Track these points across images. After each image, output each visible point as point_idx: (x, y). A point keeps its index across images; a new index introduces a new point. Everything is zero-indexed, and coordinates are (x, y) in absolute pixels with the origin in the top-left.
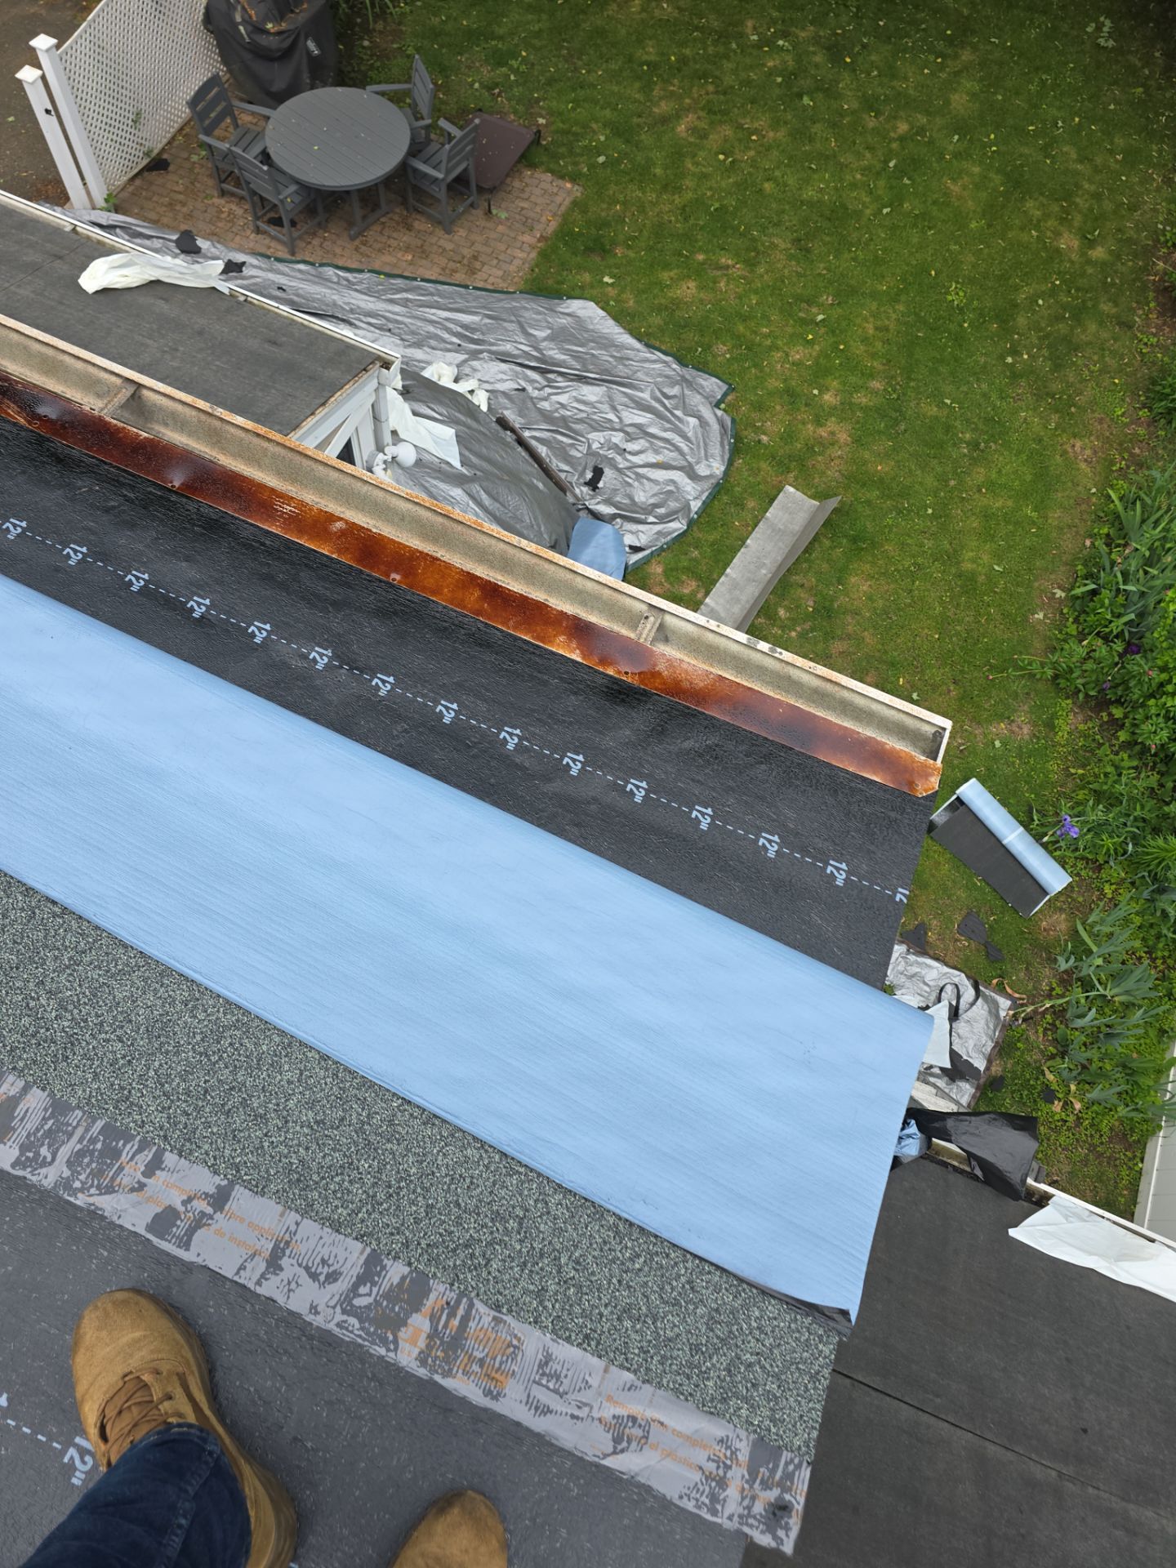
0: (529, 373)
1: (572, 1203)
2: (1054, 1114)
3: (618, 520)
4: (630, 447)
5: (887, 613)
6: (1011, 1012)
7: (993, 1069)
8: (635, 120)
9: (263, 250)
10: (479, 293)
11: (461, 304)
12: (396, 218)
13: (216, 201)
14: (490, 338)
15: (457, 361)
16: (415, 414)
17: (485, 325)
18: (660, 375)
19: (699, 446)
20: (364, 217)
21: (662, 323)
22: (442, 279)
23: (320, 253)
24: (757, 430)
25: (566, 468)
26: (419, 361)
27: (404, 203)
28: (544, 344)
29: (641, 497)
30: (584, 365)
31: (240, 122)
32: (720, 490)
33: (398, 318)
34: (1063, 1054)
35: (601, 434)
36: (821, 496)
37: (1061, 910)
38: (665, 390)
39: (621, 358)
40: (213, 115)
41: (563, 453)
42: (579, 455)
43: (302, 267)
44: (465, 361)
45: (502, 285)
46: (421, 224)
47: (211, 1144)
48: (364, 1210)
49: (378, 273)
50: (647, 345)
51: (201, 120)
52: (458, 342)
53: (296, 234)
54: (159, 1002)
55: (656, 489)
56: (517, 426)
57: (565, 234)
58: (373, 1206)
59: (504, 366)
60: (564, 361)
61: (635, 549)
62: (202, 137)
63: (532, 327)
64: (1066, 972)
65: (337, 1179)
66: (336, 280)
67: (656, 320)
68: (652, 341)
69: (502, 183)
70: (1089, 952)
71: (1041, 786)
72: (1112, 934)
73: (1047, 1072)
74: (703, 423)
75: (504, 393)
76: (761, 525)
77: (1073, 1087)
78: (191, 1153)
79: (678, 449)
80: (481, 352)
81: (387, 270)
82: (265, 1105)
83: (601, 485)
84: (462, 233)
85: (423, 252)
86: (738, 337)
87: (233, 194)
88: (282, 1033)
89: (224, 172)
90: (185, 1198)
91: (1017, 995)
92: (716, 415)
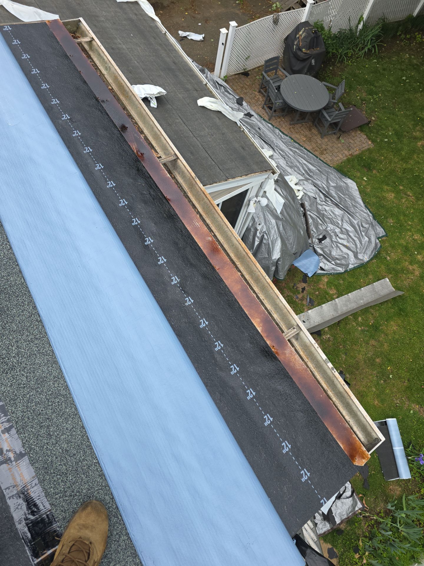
0: (321, 194)
1: (128, 544)
2: (354, 558)
3: (322, 257)
4: (340, 235)
5: (397, 341)
6: (360, 511)
7: (342, 526)
8: (405, 133)
9: (261, 114)
10: (320, 161)
11: (312, 162)
12: (308, 125)
13: (256, 93)
14: (315, 177)
15: (300, 179)
16: (275, 190)
17: (316, 172)
18: (364, 218)
19: (363, 248)
20: (298, 120)
21: (375, 202)
22: (311, 151)
23: (278, 124)
24: (387, 254)
25: (315, 231)
26: (288, 172)
27: (313, 122)
28: (332, 188)
29: (334, 253)
30: (341, 201)
31: (277, 73)
32: (363, 266)
33: (290, 156)
34: (371, 539)
35: (333, 226)
36: (397, 288)
37: (400, 486)
38: (363, 224)
39: (355, 206)
40: (271, 67)
41: (316, 226)
42: (321, 229)
43: (270, 125)
44: (303, 180)
45: (329, 163)
46: (314, 131)
47: (29, 435)
48: (59, 495)
49: (292, 139)
50: (366, 206)
51: (266, 67)
52: (304, 173)
53: (274, 115)
54: (47, 372)
55: (341, 254)
56: (307, 208)
57: (359, 157)
58: (63, 495)
59: (314, 188)
60: (335, 197)
61: (322, 269)
62: (263, 73)
63: (331, 180)
64: (389, 510)
65: (58, 477)
66: (277, 134)
67: (374, 200)
68: (368, 206)
69: (349, 131)
70: (402, 509)
71: (419, 437)
72: (415, 508)
73: (360, 541)
74: (370, 241)
75: (309, 196)
76: (370, 286)
77: (367, 554)
78: (20, 434)
79: (356, 245)
80: (310, 180)
81: (295, 139)
82: (54, 432)
83: (323, 242)
84: (326, 140)
85: (310, 140)
86: (399, 220)
87: (262, 93)
88: (76, 409)
89: (264, 86)
90: (8, 449)
91: (366, 506)
92: (376, 241)
